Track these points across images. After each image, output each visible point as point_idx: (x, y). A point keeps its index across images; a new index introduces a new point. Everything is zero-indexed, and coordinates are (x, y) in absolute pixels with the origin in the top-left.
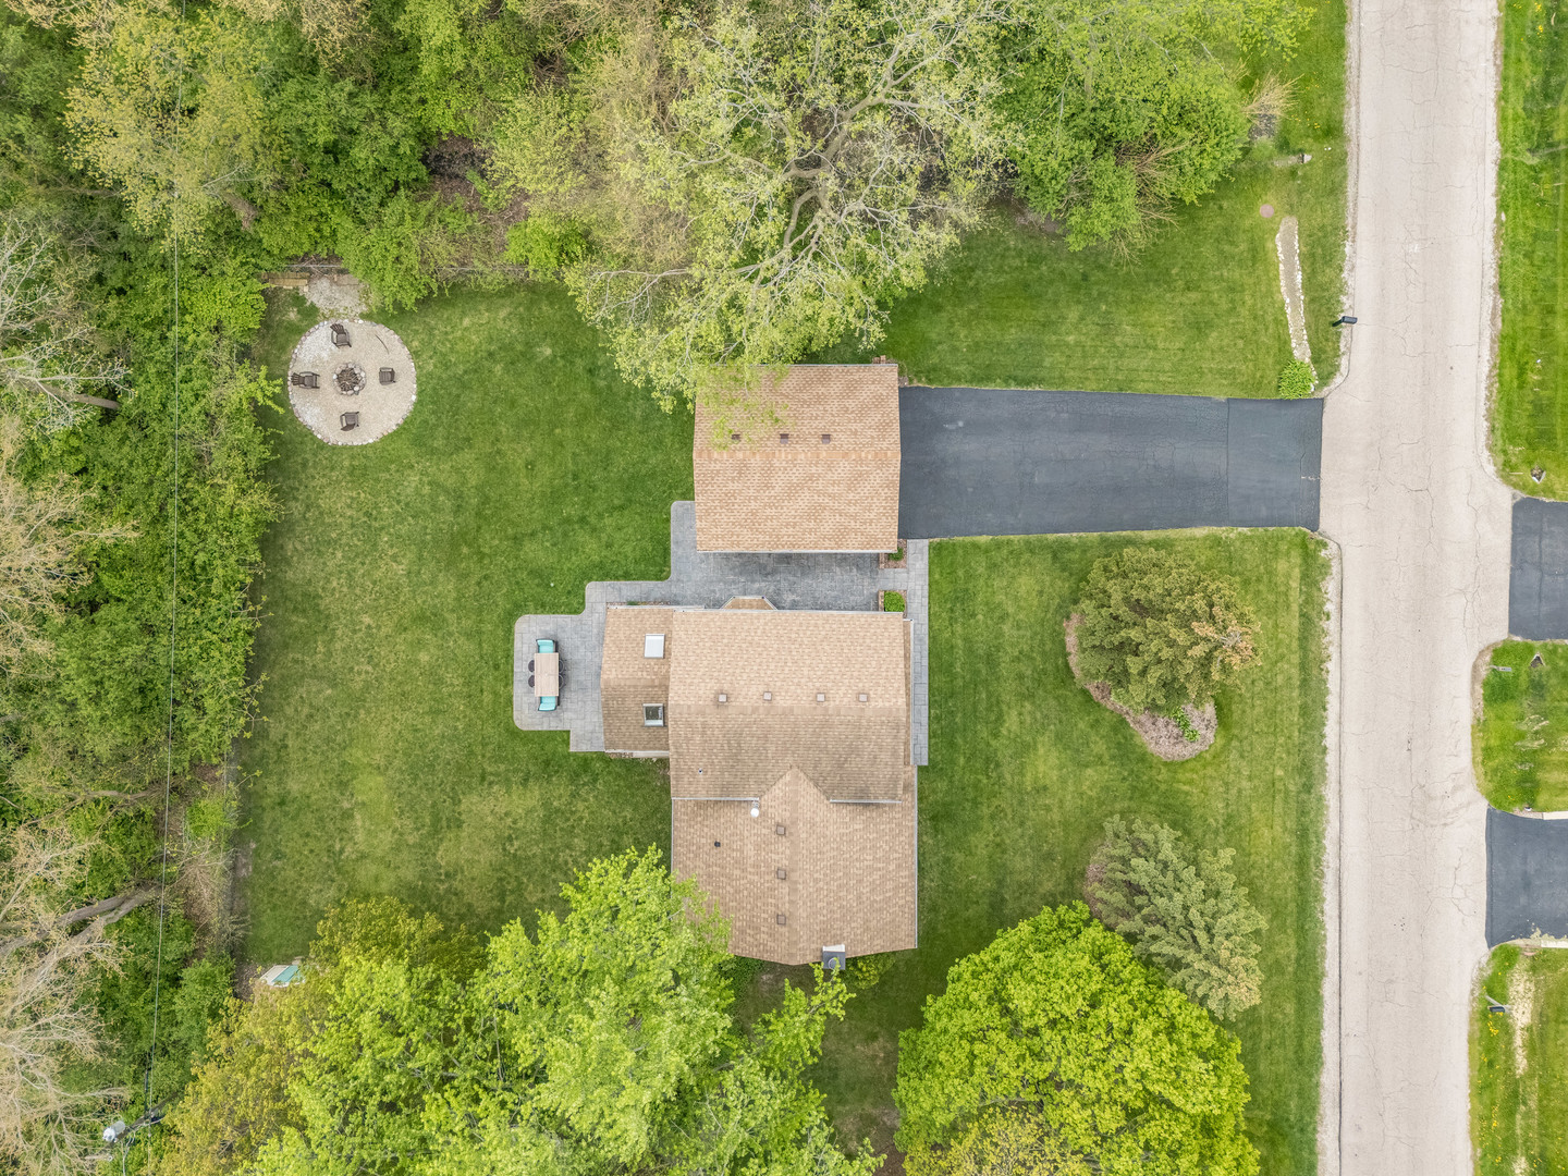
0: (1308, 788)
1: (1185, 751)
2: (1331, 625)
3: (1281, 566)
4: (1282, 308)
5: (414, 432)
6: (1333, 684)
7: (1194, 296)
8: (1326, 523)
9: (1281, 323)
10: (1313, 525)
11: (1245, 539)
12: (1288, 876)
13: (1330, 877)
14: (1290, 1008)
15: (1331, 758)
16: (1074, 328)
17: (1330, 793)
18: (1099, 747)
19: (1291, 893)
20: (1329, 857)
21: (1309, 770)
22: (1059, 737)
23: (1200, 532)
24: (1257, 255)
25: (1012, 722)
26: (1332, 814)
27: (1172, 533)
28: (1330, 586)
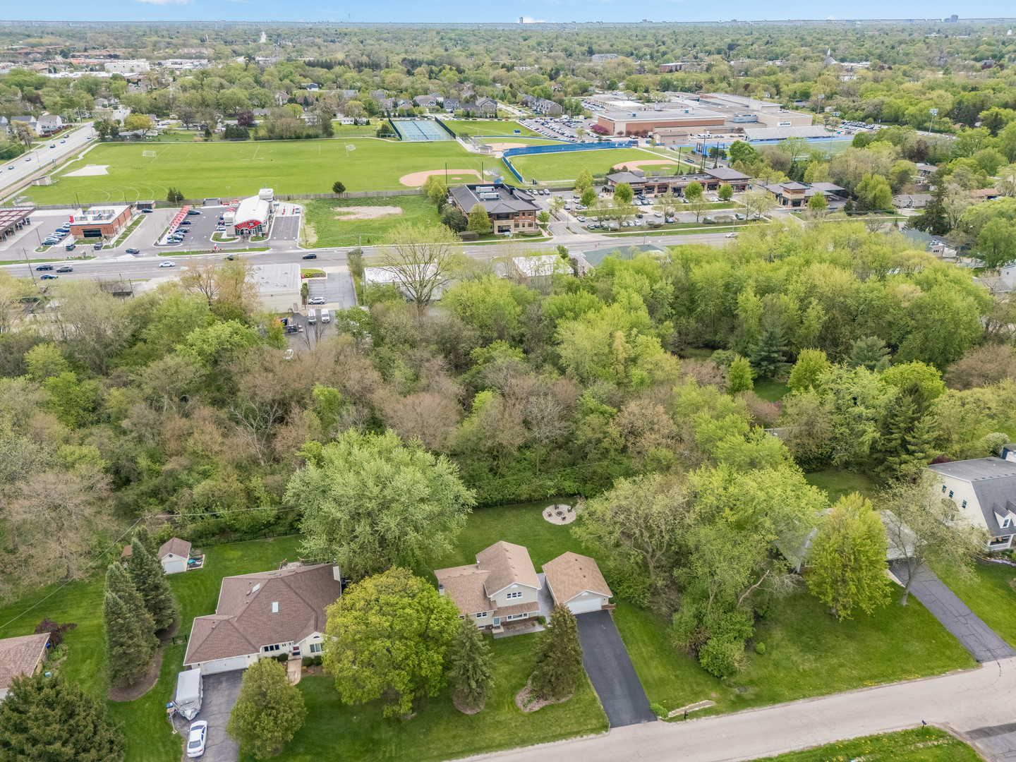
0: (517, 744)
1: (520, 704)
2: (579, 738)
3: (594, 721)
4: (683, 706)
5: (552, 527)
6: (557, 743)
7: (673, 678)
8: (614, 730)
9: (678, 706)
10: (613, 726)
11: (599, 707)
12: (484, 744)
13: (487, 755)
14: (435, 754)
15: (530, 747)
16: (647, 651)
17: (518, 749)
18: (514, 681)
19: (477, 746)
20: (494, 754)
21: (524, 742)
22: (514, 670)
23: (596, 694)
24: (696, 696)
25: (514, 658)
26: (510, 752)
27: (592, 687)
28: (593, 735)
